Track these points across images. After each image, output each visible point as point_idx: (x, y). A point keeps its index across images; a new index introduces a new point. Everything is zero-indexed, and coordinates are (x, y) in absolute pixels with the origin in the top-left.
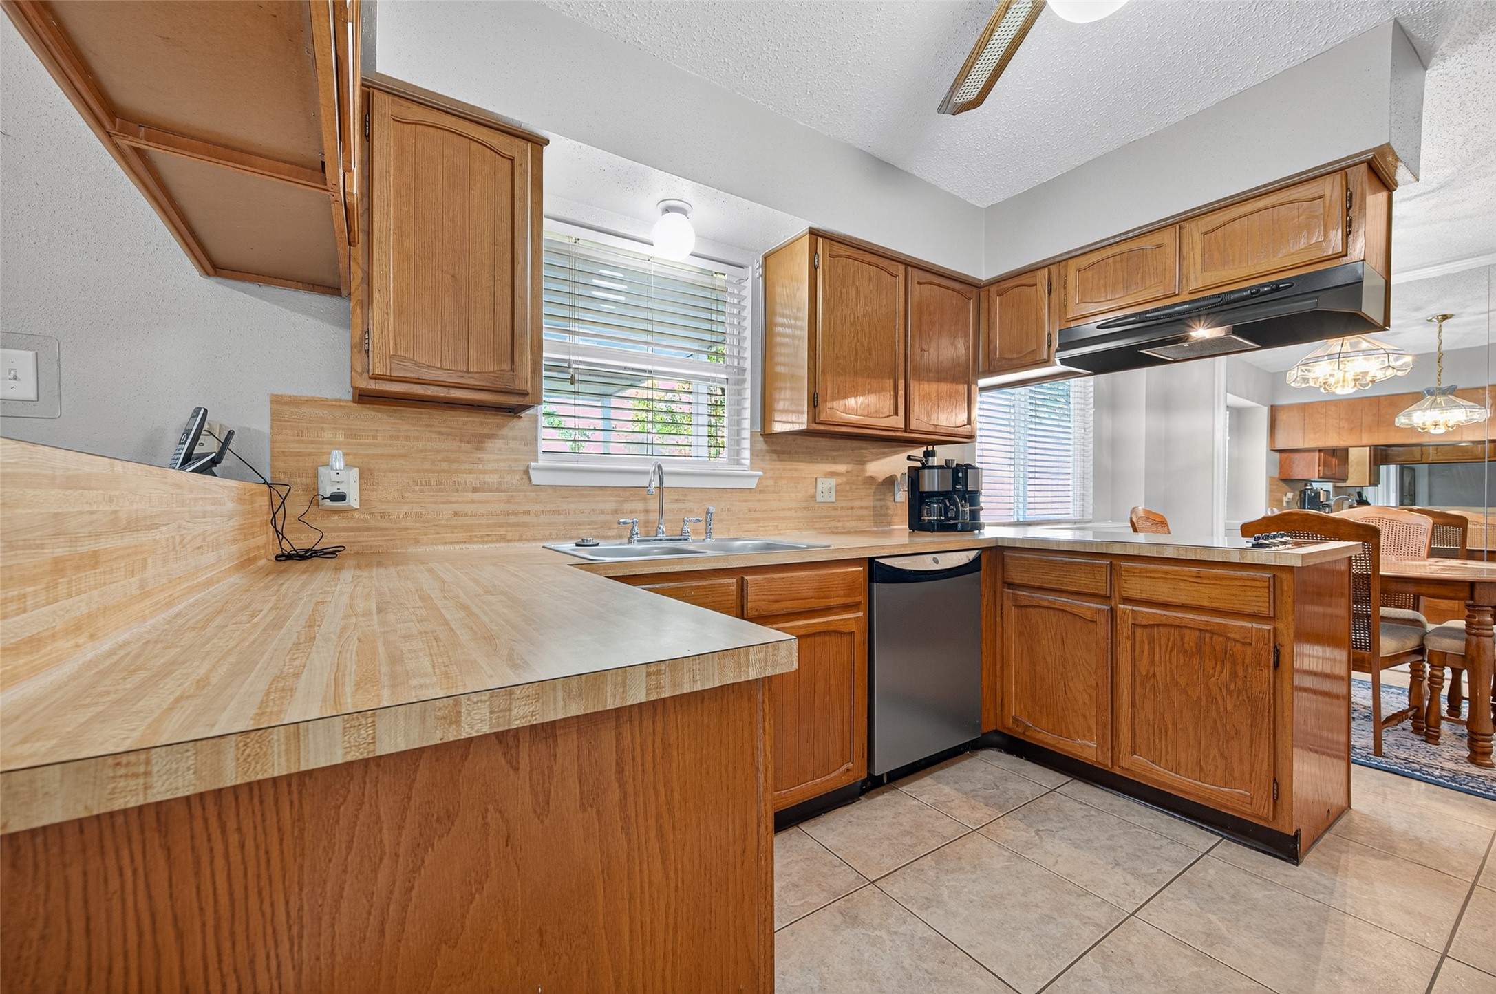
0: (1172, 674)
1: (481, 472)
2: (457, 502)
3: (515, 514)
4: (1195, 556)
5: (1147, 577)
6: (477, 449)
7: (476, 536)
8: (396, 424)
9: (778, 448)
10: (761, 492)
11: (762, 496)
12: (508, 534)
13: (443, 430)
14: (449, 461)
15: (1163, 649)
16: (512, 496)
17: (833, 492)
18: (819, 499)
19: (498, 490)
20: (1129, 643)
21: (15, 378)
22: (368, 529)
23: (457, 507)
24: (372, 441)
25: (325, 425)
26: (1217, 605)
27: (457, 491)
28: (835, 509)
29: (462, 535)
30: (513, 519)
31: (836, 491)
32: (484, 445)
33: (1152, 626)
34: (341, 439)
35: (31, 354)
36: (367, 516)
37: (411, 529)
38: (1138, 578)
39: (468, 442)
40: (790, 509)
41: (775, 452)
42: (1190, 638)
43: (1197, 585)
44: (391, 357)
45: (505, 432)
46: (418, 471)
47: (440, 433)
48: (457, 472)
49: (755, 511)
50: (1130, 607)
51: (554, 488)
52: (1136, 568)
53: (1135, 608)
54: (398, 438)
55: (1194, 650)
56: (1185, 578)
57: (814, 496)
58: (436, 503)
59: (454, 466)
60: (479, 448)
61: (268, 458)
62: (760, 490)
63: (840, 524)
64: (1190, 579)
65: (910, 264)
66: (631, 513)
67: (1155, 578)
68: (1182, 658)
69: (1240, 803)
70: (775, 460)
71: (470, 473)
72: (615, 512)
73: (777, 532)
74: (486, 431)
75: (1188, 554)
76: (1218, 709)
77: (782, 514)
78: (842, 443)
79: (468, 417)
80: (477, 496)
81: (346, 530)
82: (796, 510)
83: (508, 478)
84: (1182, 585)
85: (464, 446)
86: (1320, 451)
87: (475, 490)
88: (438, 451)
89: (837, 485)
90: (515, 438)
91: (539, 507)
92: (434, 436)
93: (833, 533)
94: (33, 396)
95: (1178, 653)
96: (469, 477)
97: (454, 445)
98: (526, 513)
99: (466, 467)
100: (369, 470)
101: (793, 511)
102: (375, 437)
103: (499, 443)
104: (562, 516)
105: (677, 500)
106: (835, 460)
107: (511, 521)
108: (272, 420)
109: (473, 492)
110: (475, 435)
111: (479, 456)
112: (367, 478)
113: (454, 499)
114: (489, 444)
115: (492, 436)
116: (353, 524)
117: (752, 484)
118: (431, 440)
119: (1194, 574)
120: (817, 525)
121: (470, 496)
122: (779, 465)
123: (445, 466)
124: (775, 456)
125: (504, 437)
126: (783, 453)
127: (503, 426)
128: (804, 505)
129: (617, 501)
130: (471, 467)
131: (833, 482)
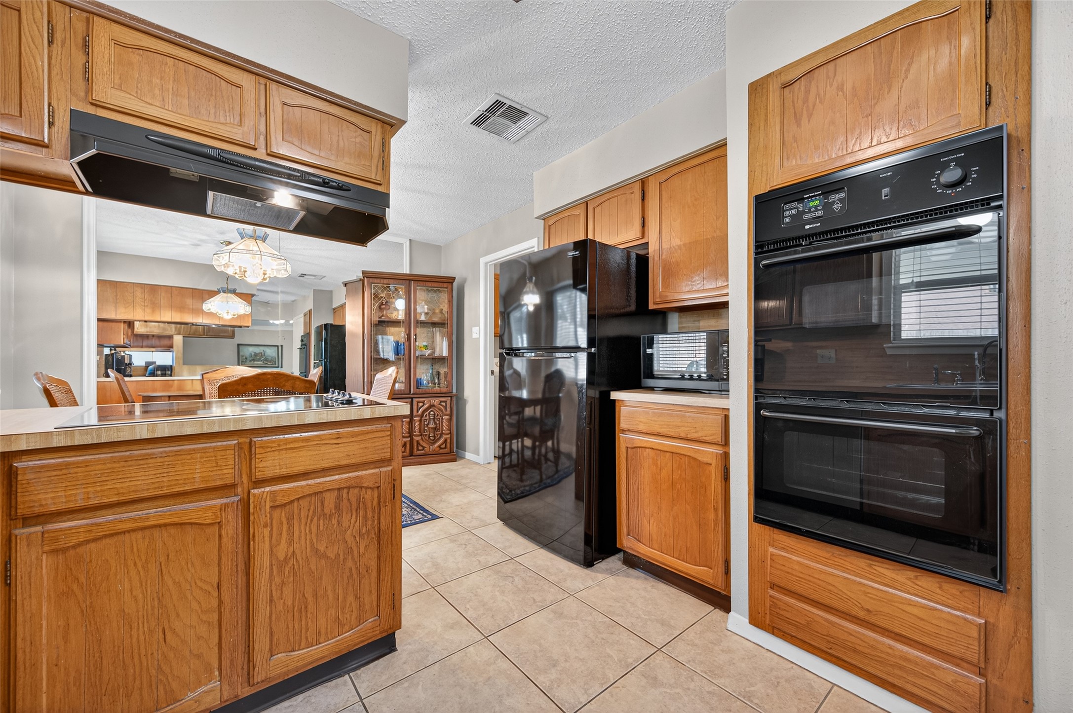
0: (312, 543)
5: (286, 449)
15: (303, 521)
20: (266, 531)
26: (353, 461)
33: (292, 502)
38: (276, 453)
42: (330, 500)
43: (337, 446)
53: (274, 488)
55: (333, 511)
67: (295, 448)
69: (371, 631)
76: (353, 559)
86: (125, 322)
95: (318, 520)
119: (335, 437)
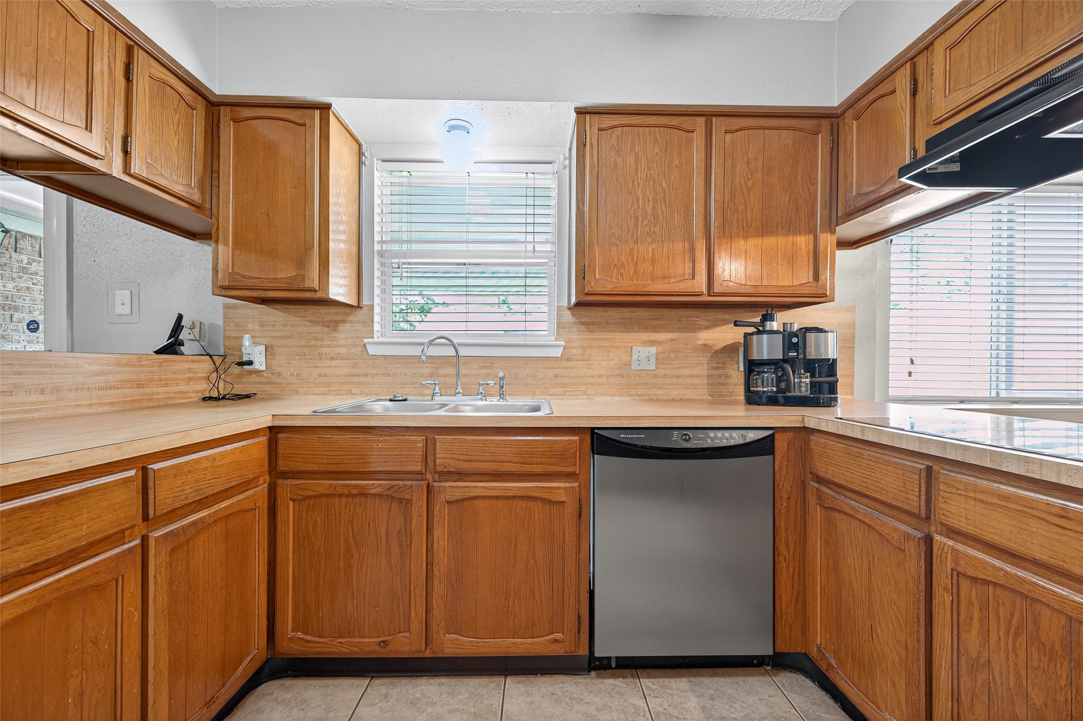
0: (1018, 677)
1: (336, 347)
2: (321, 367)
3: (358, 375)
4: (1059, 476)
5: (975, 499)
6: (333, 331)
7: (333, 390)
8: (286, 316)
9: (587, 320)
10: (568, 360)
11: (569, 364)
12: (353, 389)
13: (312, 319)
14: (316, 339)
15: (1004, 625)
16: (356, 363)
17: (653, 360)
18: (634, 367)
19: (346, 359)
20: (948, 599)
21: (123, 304)
22: (271, 383)
23: (321, 370)
24: (273, 328)
25: (249, 320)
27: (321, 359)
28: (655, 376)
29: (325, 389)
30: (356, 379)
31: (657, 359)
32: (338, 328)
33: (986, 582)
34: (256, 328)
35: (128, 292)
36: (270, 375)
37: (294, 384)
38: (962, 499)
39: (328, 326)
40: (600, 376)
41: (582, 323)
43: (1063, 531)
44: (229, 274)
45: (351, 318)
46: (298, 347)
47: (311, 321)
48: (322, 346)
49: (562, 377)
50: (951, 543)
51: (385, 357)
52: (960, 482)
53: (960, 547)
54: (286, 325)
55: (1058, 647)
56: (1043, 515)
57: (630, 364)
58: (308, 367)
59: (319, 343)
60: (335, 329)
61: (222, 340)
62: (566, 358)
63: (660, 392)
64: (1048, 517)
65: (709, 114)
66: (445, 376)
67: (988, 503)
68: (1035, 655)
70: (583, 331)
71: (329, 347)
72: (431, 375)
73: (585, 397)
74: (338, 318)
75: (1044, 471)
77: (592, 380)
78: (665, 312)
79: (328, 309)
80: (333, 363)
81: (259, 383)
82: (607, 377)
83: (353, 350)
84: (1034, 525)
85: (326, 329)
87: (332, 359)
88: (309, 333)
89: (657, 354)
90: (358, 322)
91: (375, 371)
92: (307, 323)
93: (651, 400)
94: (129, 312)
96: (328, 350)
97: (318, 329)
98: (366, 375)
99: (326, 343)
100: (271, 346)
101: (604, 378)
102: (274, 326)
103: (348, 326)
104: (391, 378)
105: (484, 367)
106: (655, 329)
107: (354, 380)
108: (224, 318)
109: (331, 360)
110: (332, 321)
111: (335, 335)
112: (269, 351)
113: (319, 365)
114: (341, 327)
115: (343, 322)
116: (263, 380)
117: (557, 353)
118: (305, 326)
120: (633, 392)
121: (328, 362)
122: (587, 335)
123: (313, 342)
124: (583, 328)
125: (351, 322)
126: (592, 324)
127: (351, 314)
128: (617, 372)
129: (433, 367)
130: (329, 343)
131: (653, 350)
